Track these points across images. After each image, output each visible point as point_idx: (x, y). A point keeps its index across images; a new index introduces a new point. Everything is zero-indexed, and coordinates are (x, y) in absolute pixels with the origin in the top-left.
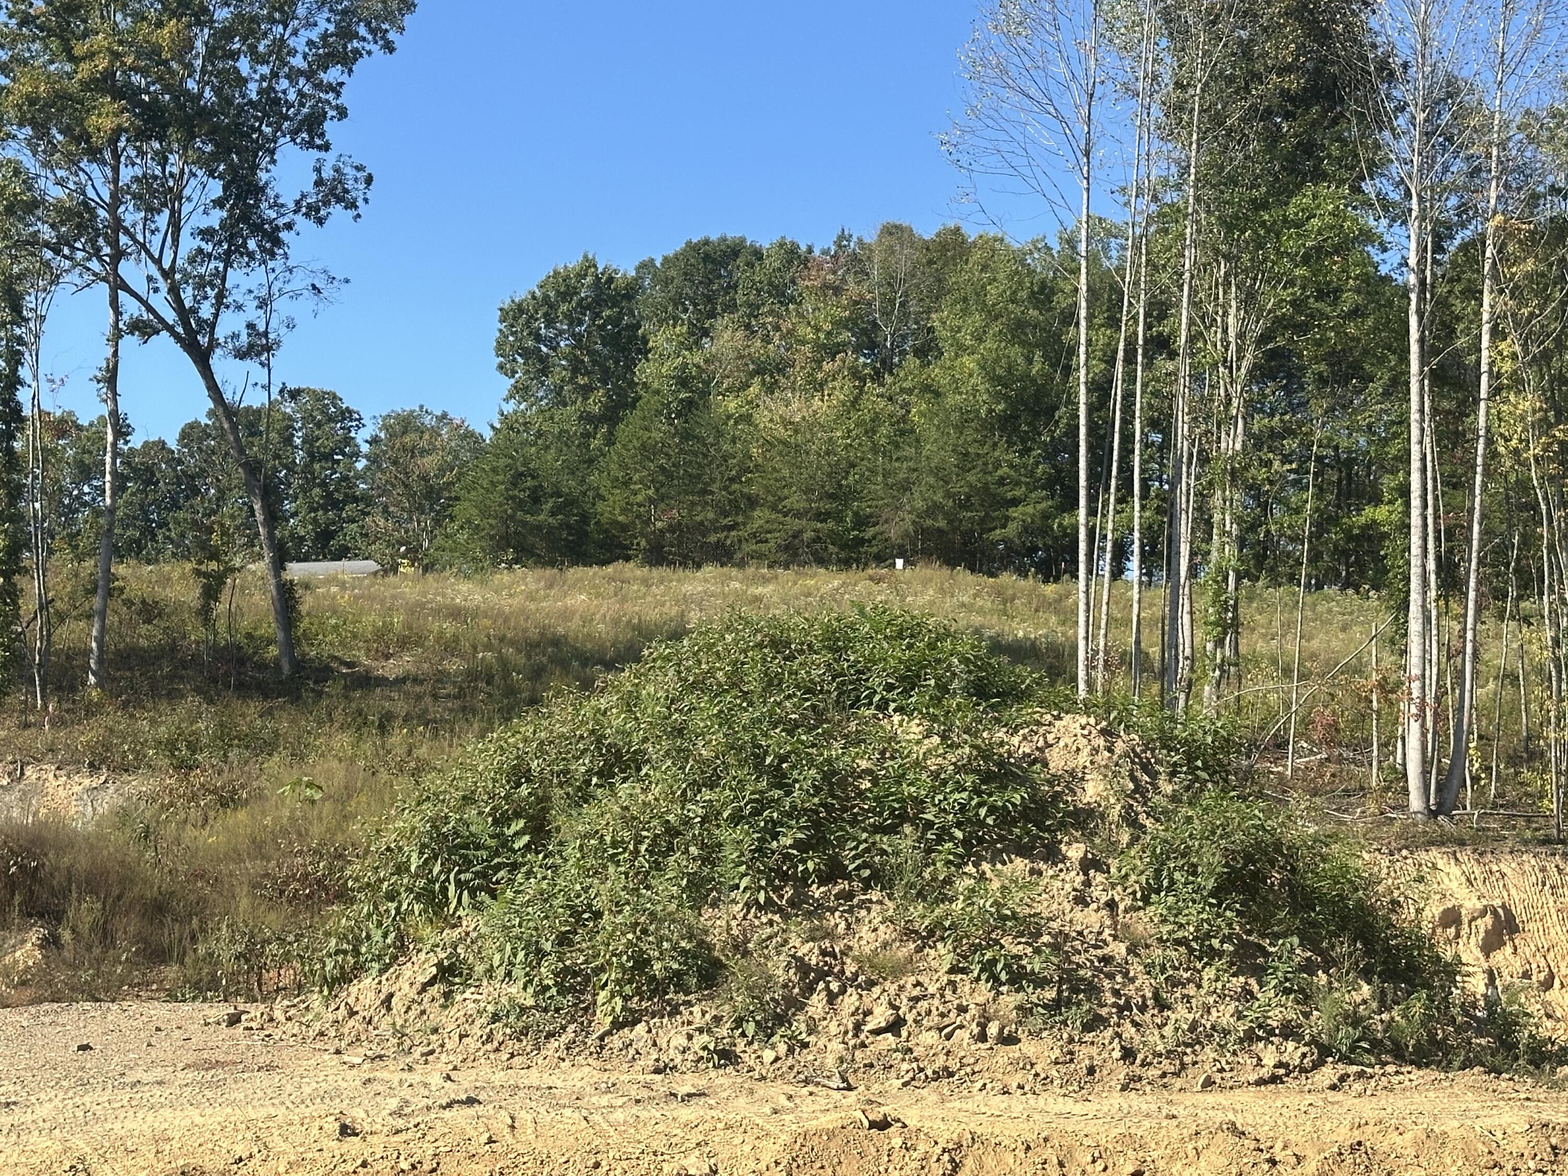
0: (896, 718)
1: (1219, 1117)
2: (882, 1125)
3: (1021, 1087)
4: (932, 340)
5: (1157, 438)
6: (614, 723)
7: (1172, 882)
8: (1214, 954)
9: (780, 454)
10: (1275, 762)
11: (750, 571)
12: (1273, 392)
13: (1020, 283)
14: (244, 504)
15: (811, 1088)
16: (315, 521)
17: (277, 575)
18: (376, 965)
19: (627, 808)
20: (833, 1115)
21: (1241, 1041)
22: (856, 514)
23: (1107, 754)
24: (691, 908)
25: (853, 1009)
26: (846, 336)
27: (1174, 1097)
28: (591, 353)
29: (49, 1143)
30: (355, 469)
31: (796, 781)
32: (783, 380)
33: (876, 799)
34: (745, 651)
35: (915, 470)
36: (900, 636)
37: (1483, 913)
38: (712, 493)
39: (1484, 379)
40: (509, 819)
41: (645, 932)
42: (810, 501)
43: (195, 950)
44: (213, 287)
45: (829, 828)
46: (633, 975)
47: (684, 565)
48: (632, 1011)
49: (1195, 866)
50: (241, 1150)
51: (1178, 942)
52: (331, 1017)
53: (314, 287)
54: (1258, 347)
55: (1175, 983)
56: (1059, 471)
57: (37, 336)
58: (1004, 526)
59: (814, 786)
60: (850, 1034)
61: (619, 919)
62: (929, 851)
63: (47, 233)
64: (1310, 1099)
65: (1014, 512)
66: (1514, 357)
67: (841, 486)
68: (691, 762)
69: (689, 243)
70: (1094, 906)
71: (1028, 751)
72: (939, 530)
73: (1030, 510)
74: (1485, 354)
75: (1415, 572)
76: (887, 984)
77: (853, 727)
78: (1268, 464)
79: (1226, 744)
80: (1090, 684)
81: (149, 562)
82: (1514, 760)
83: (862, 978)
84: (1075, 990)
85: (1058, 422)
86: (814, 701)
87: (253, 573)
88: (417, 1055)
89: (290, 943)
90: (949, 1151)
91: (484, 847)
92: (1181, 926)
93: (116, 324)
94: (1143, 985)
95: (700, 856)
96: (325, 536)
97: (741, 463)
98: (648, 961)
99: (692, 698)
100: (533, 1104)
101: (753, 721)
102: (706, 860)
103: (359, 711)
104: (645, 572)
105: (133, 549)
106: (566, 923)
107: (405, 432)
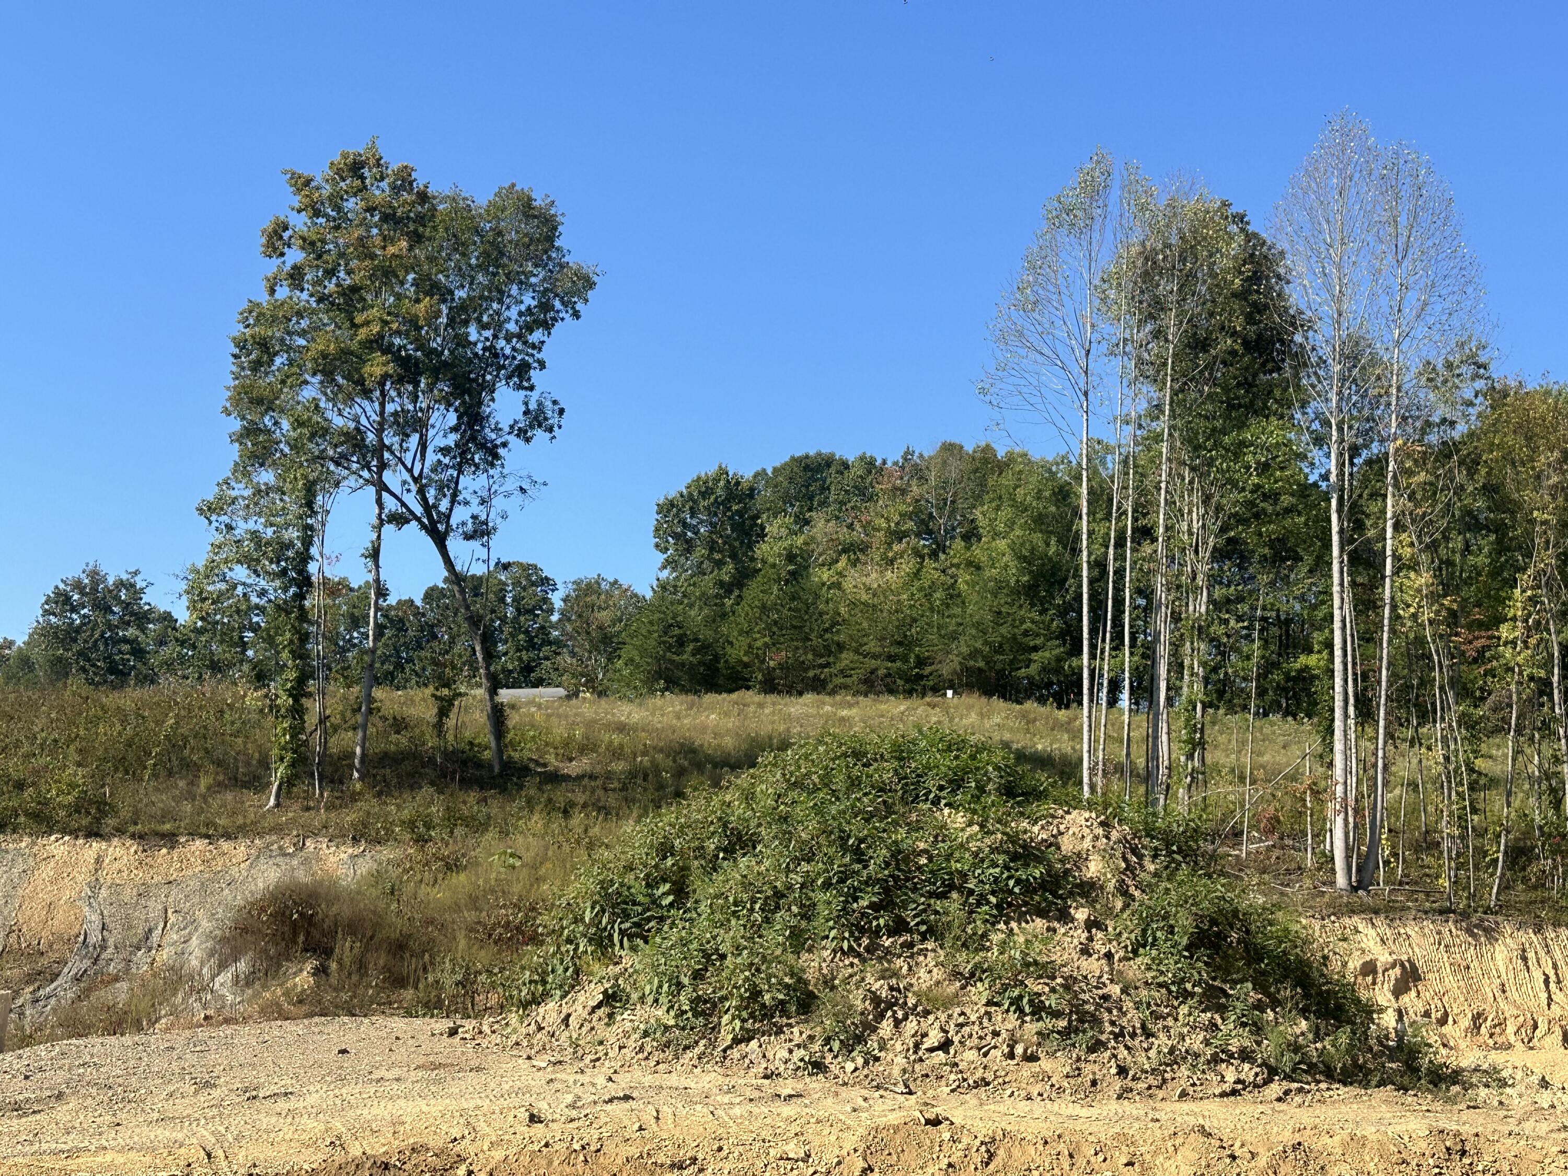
0: (946, 811)
1: (1192, 1121)
2: (935, 1122)
3: (1040, 1095)
4: (974, 528)
5: (1142, 602)
6: (736, 812)
7: (1155, 939)
8: (1187, 995)
9: (862, 611)
10: (1233, 847)
11: (838, 698)
12: (1229, 569)
14: (469, 646)
15: (881, 1092)
16: (520, 659)
17: (492, 699)
18: (558, 992)
19: (745, 876)
20: (898, 1114)
21: (1209, 1062)
22: (917, 656)
23: (1104, 840)
24: (792, 952)
25: (913, 1032)
26: (910, 525)
27: (1157, 1105)
28: (724, 536)
29: (315, 1124)
30: (550, 621)
31: (871, 858)
32: (863, 557)
33: (931, 872)
34: (833, 760)
35: (961, 624)
36: (949, 749)
37: (1393, 966)
38: (811, 640)
39: (1389, 561)
40: (657, 883)
41: (758, 970)
42: (883, 647)
43: (426, 979)
44: (449, 489)
45: (896, 894)
46: (749, 1003)
47: (789, 693)
48: (748, 1031)
49: (1172, 927)
50: (454, 1132)
51: (1160, 985)
52: (524, 1031)
53: (521, 489)
54: (1217, 535)
55: (1157, 1017)
56: (1069, 626)
57: (323, 525)
58: (1028, 666)
59: (885, 862)
60: (911, 1051)
61: (739, 960)
62: (971, 912)
63: (331, 451)
64: (1261, 1108)
65: (1035, 656)
66: (1412, 545)
67: (906, 636)
68: (793, 842)
69: (792, 457)
70: (1096, 956)
71: (1045, 837)
72: (980, 669)
73: (1047, 654)
74: (1389, 542)
75: (1338, 704)
76: (939, 1013)
77: (914, 817)
78: (1226, 622)
79: (1195, 833)
80: (1092, 787)
81: (399, 689)
82: (1417, 849)
83: (920, 1009)
84: (1081, 1021)
85: (1067, 590)
86: (885, 797)
87: (474, 697)
88: (587, 1061)
89: (496, 974)
90: (986, 1144)
91: (639, 904)
92: (1162, 973)
93: (380, 515)
94: (1133, 1018)
95: (799, 913)
96: (527, 669)
97: (833, 618)
98: (760, 992)
99: (794, 794)
100: (673, 1101)
101: (839, 812)
102: (804, 916)
103: (550, 800)
104: (760, 698)
105: (388, 679)
106: (699, 962)
107: (587, 594)
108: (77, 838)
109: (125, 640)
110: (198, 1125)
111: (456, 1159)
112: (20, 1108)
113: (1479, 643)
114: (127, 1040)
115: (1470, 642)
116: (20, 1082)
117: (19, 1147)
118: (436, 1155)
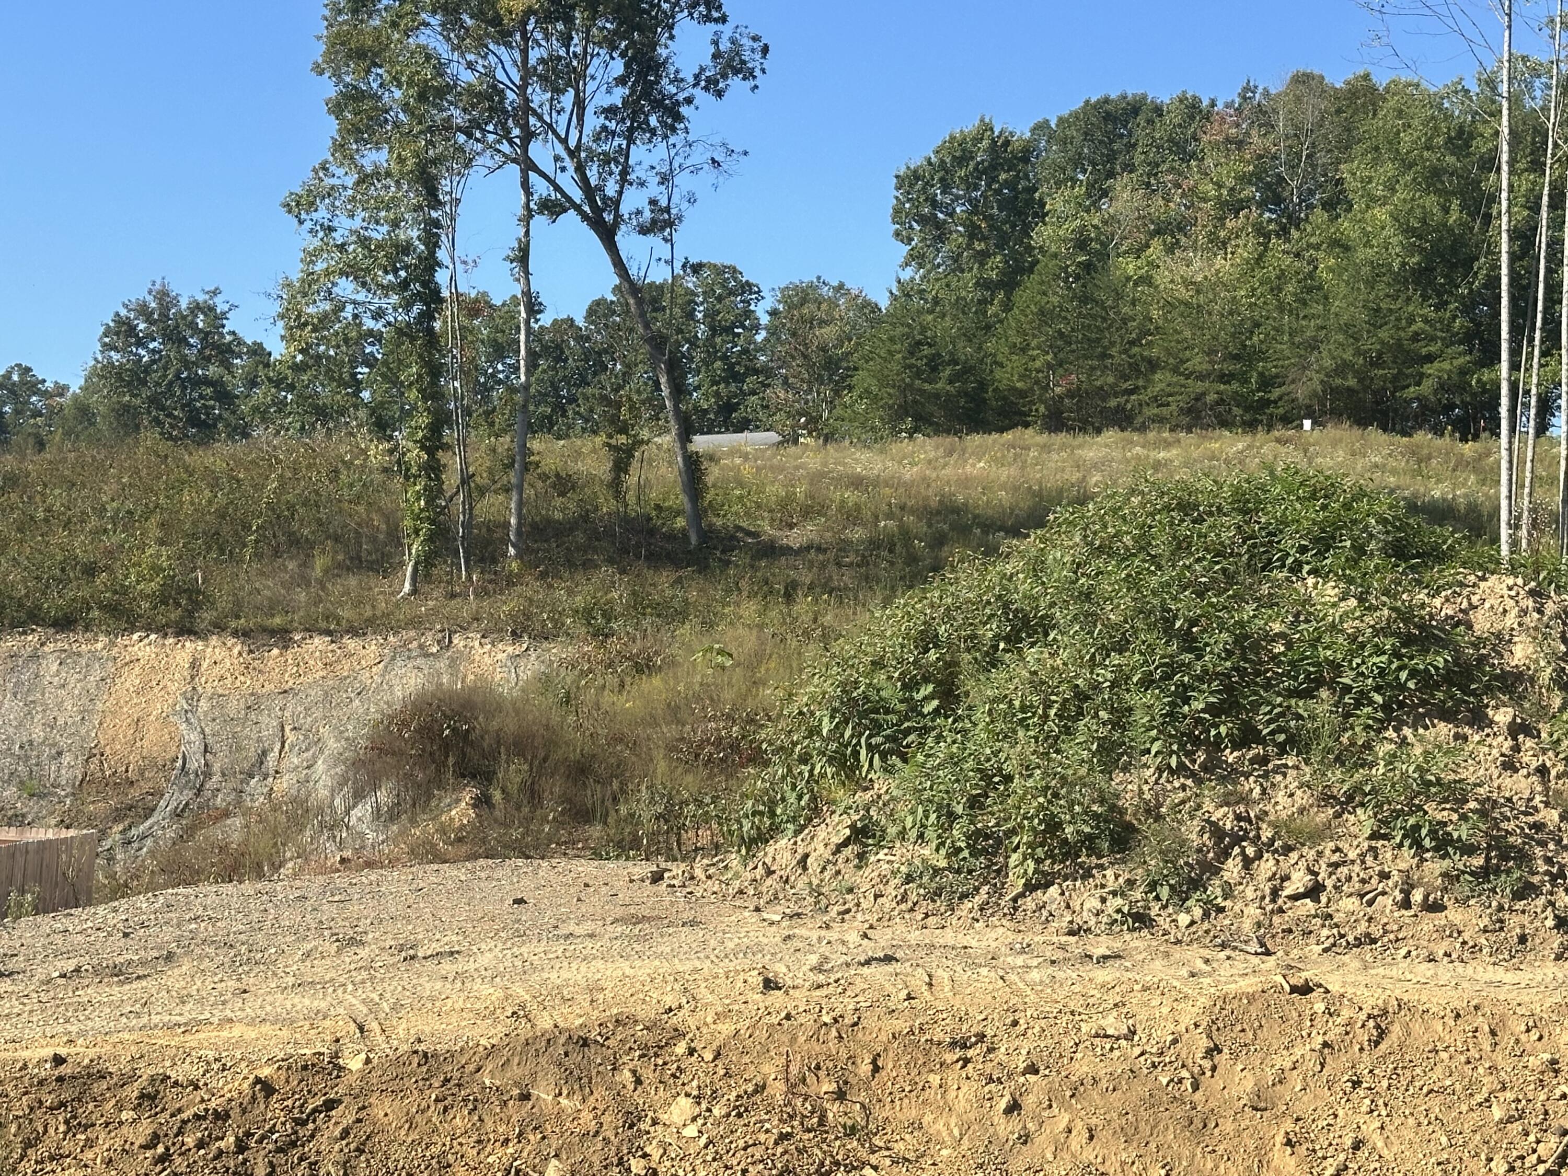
0: (1311, 581)
2: (1305, 990)
3: (1448, 955)
4: (1340, 192)
6: (1021, 588)
9: (1182, 315)
11: (1151, 435)
13: (1436, 128)
14: (649, 378)
15: (1228, 952)
16: (717, 394)
17: (684, 448)
18: (791, 826)
19: (1035, 673)
20: (1253, 980)
22: (1261, 375)
23: (1536, 616)
24: (1101, 772)
25: (1270, 874)
26: (1250, 191)
28: (989, 218)
29: (491, 990)
30: (755, 343)
31: (1207, 644)
32: (1183, 239)
33: (1290, 663)
34: (1152, 515)
35: (1323, 328)
36: (1313, 496)
38: (1112, 357)
40: (917, 683)
41: (1056, 795)
42: (1213, 362)
43: (617, 811)
44: (617, 163)
45: (1242, 693)
46: (1045, 839)
47: (1083, 430)
48: (1044, 874)
50: (670, 1000)
52: (749, 876)
53: (713, 160)
57: (453, 219)
58: (1418, 384)
59: (1226, 650)
60: (1268, 899)
61: (1030, 783)
62: (1347, 715)
63: (459, 118)
65: (1428, 369)
67: (1245, 346)
68: (1099, 627)
69: (1087, 102)
70: (1524, 772)
71: (1450, 612)
72: (1349, 389)
73: (1446, 366)
76: (1305, 850)
77: (1265, 589)
80: (1514, 544)
81: (559, 438)
83: (1278, 844)
84: (1504, 857)
85: (1476, 274)
86: (1224, 563)
87: (659, 447)
88: (833, 914)
89: (707, 805)
90: (1374, 1017)
91: (894, 712)
93: (528, 204)
95: (1109, 720)
96: (727, 408)
97: (1141, 325)
98: (1060, 824)
99: (1098, 562)
100: (950, 963)
101: (1162, 585)
102: (1116, 724)
103: (765, 580)
104: (1044, 438)
105: (546, 425)
106: (977, 786)
107: (802, 304)
108: (165, 636)
109: (207, 381)
110: (345, 992)
111: (673, 1033)
112: (121, 973)
114: (248, 887)
116: (117, 940)
117: (124, 1020)
118: (647, 1028)
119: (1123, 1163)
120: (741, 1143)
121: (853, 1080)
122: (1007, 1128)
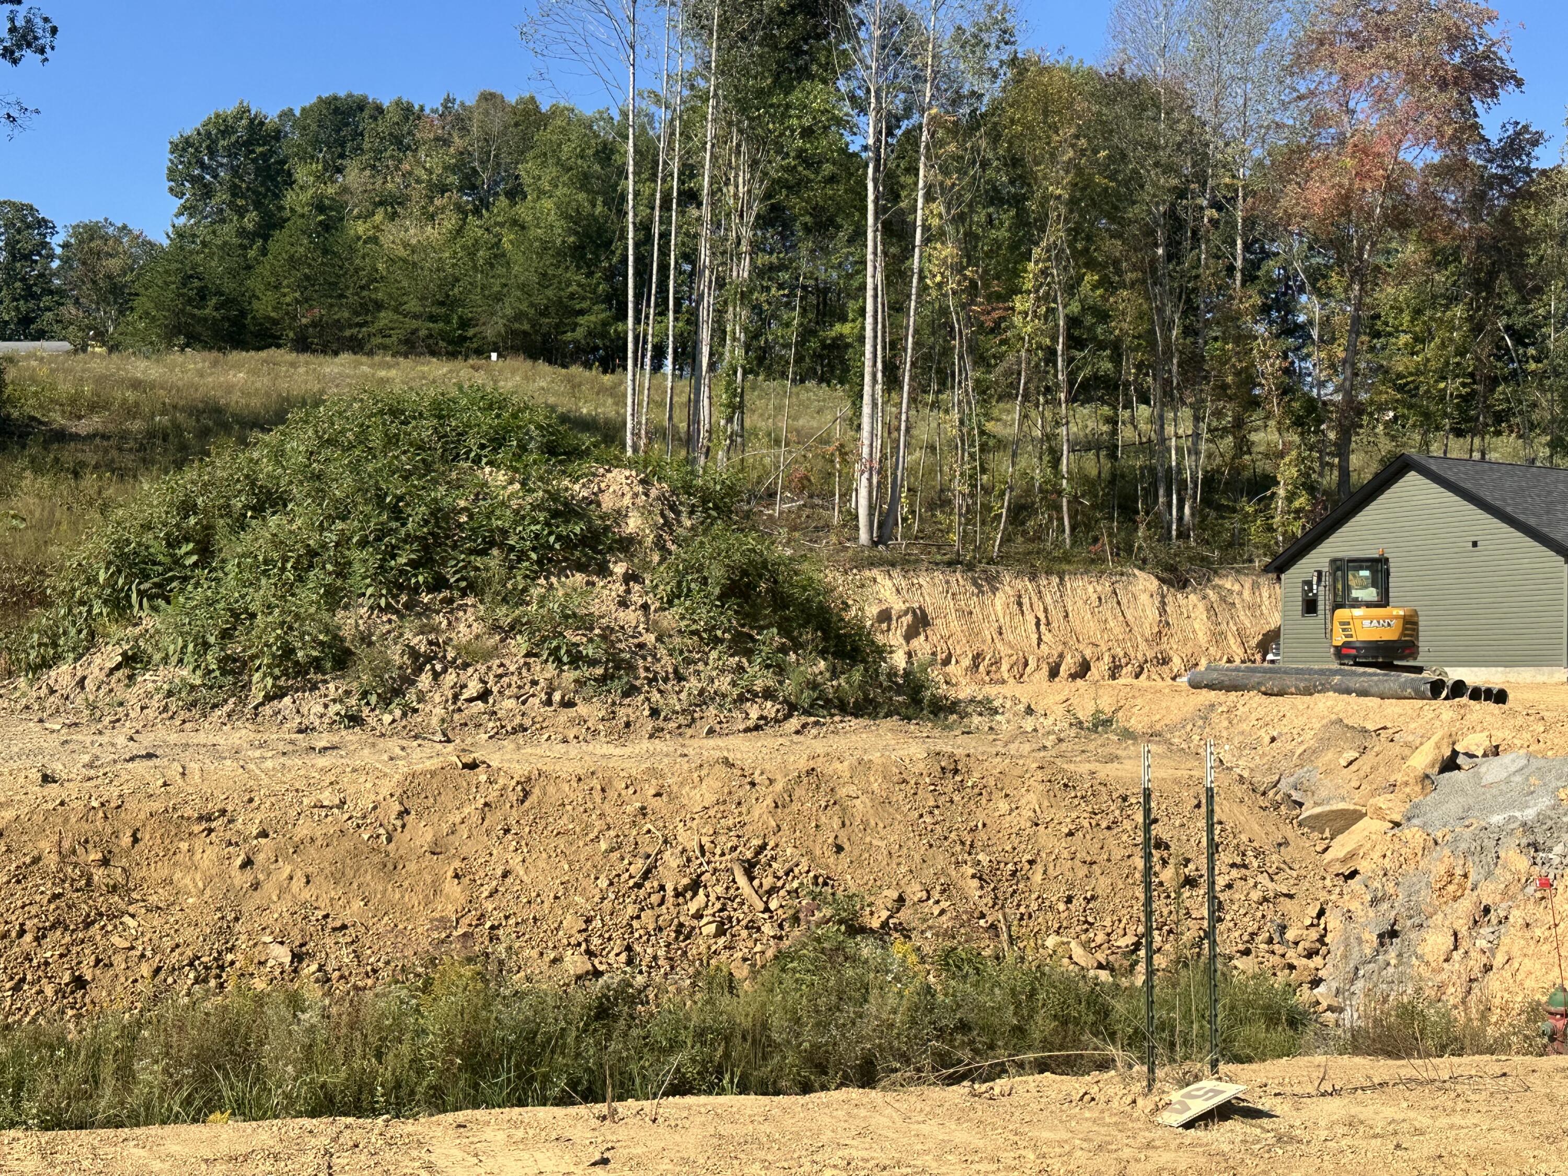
0: (487, 469)
1: (717, 754)
2: (472, 766)
3: (576, 737)
4: (518, 185)
5: (688, 268)
6: (265, 470)
7: (689, 590)
8: (717, 641)
9: (401, 269)
10: (767, 507)
11: (377, 359)
12: (771, 236)
13: (588, 143)
15: (420, 741)
16: (17, 309)
18: (71, 655)
19: (275, 535)
20: (435, 760)
21: (735, 701)
22: (460, 318)
23: (644, 498)
24: (327, 610)
25: (452, 683)
26: (453, 178)
27: (687, 742)
30: (50, 268)
31: (410, 515)
32: (402, 211)
33: (472, 529)
34: (369, 417)
35: (506, 285)
36: (490, 407)
37: (906, 613)
38: (347, 297)
39: (919, 231)
40: (179, 542)
41: (291, 628)
42: (424, 306)
45: (435, 551)
46: (281, 661)
47: (324, 352)
48: (280, 688)
49: (705, 578)
51: (693, 633)
52: (35, 695)
53: (9, 116)
54: (761, 201)
55: (688, 662)
56: (615, 290)
58: (573, 330)
59: (424, 519)
60: (450, 702)
61: (270, 619)
62: (511, 568)
64: (781, 740)
65: (581, 320)
66: (940, 216)
67: (448, 296)
68: (327, 500)
69: (321, 98)
70: (632, 607)
71: (586, 495)
72: (525, 333)
73: (593, 318)
74: (919, 212)
75: (868, 370)
76: (479, 666)
77: (454, 475)
78: (768, 289)
79: (731, 491)
80: (635, 449)
82: (931, 507)
83: (459, 661)
84: (617, 668)
85: (613, 252)
86: (424, 455)
88: (106, 722)
90: (521, 783)
91: (160, 564)
92: (695, 621)
94: (667, 663)
95: (334, 571)
96: (26, 320)
97: (370, 275)
98: (293, 650)
99: (327, 452)
100: (201, 757)
101: (376, 470)
102: (339, 574)
103: (57, 460)
104: (292, 357)
106: (227, 622)
107: (92, 239)
113: (996, 315)
115: (989, 313)
119: (332, 899)
120: (19, 903)
121: (116, 850)
122: (242, 879)
